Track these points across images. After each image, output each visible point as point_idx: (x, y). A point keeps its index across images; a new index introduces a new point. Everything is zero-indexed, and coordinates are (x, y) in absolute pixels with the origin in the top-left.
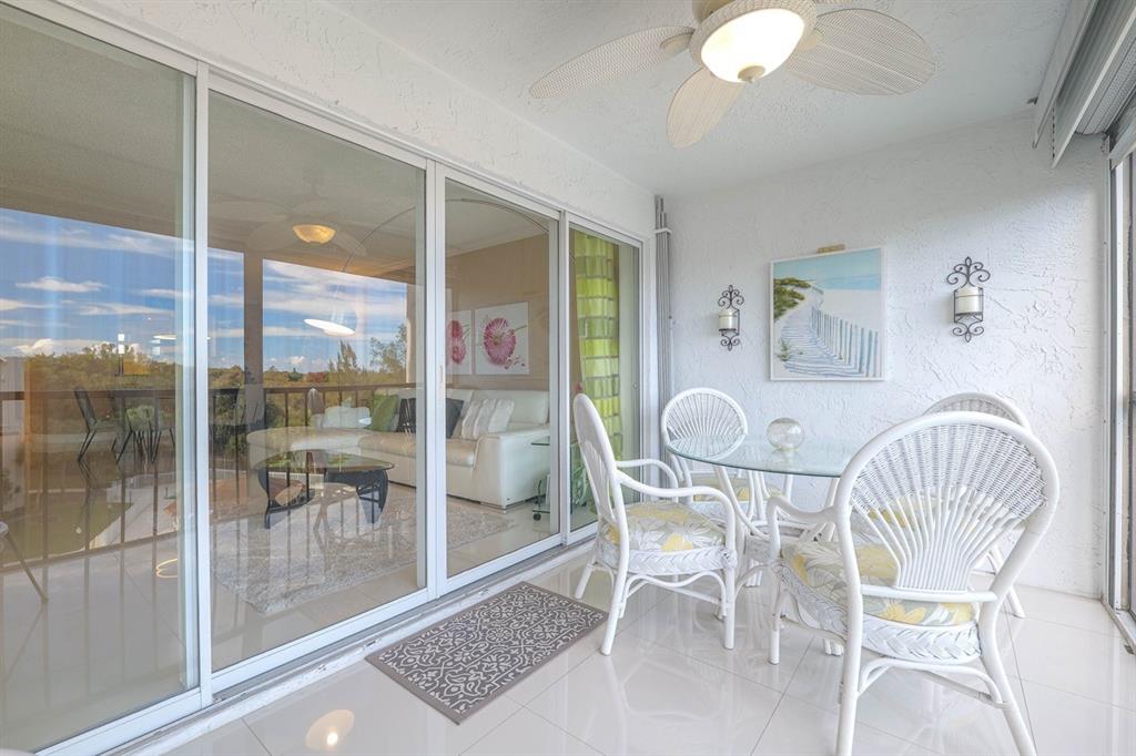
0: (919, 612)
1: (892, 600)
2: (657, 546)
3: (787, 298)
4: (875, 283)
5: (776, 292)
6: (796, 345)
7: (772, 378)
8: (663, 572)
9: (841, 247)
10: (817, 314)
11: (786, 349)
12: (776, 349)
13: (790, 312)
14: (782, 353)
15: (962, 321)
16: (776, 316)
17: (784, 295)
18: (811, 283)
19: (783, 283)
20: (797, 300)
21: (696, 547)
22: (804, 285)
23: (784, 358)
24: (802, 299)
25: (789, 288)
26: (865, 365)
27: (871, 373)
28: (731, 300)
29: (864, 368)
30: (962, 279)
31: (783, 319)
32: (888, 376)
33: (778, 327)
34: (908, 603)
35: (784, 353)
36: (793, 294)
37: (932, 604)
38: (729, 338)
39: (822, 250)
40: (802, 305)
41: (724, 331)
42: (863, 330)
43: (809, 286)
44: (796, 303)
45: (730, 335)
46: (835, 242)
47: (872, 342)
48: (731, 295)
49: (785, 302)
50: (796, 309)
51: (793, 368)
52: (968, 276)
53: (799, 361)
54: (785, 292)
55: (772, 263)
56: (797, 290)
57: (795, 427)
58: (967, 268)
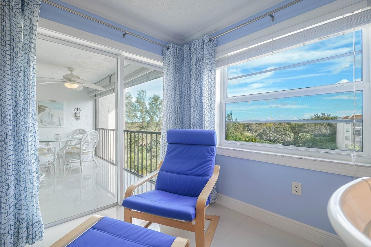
0: (88, 153)
1: (85, 152)
2: (44, 158)
3: (42, 109)
4: (62, 109)
5: (39, 108)
6: (43, 119)
8: (43, 162)
9: (55, 101)
10: (49, 114)
11: (41, 120)
12: (38, 120)
13: (42, 113)
15: (77, 117)
16: (39, 113)
19: (41, 106)
21: (50, 156)
22: (46, 107)
23: (41, 122)
24: (46, 110)
25: (42, 107)
26: (60, 124)
29: (60, 125)
30: (77, 111)
31: (41, 114)
32: (64, 126)
33: (40, 116)
34: (87, 152)
36: (44, 109)
37: (88, 152)
39: (50, 101)
40: (46, 111)
42: (60, 118)
43: (47, 108)
44: (44, 111)
46: (53, 100)
47: (62, 120)
49: (41, 110)
52: (77, 110)
53: (46, 123)
54: (41, 108)
55: (38, 101)
56: (45, 108)
57: (60, 135)
58: (77, 109)
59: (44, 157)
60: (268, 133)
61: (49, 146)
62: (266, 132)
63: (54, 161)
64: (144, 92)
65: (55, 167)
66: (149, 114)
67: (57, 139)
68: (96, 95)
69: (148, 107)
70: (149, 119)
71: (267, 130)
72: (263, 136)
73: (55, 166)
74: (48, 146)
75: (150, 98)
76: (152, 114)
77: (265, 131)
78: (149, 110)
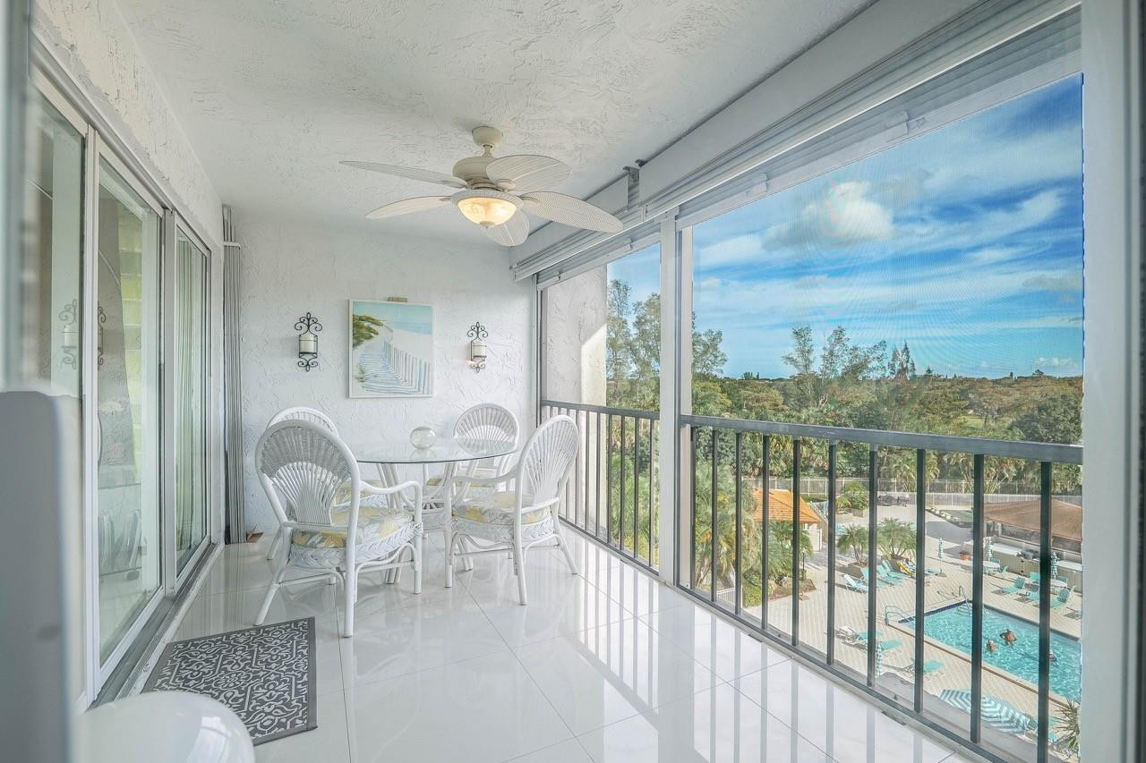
0: (541, 514)
1: (529, 512)
2: (377, 535)
3: (364, 331)
4: (429, 330)
5: (355, 325)
6: (371, 369)
7: (351, 396)
8: (377, 555)
9: (405, 300)
10: (388, 347)
11: (363, 372)
12: (354, 372)
13: (366, 343)
14: (358, 375)
15: (475, 359)
16: (354, 345)
17: (361, 330)
18: (384, 323)
19: (361, 319)
20: (372, 334)
21: (400, 527)
22: (378, 323)
23: (361, 380)
24: (377, 333)
25: (366, 324)
26: (422, 387)
27: (426, 391)
28: (309, 326)
31: (361, 348)
32: (435, 394)
33: (357, 354)
35: (361, 376)
36: (369, 329)
38: (307, 360)
39: (389, 300)
40: (376, 338)
41: (302, 353)
42: (420, 362)
43: (382, 325)
44: (371, 337)
45: (308, 357)
46: (400, 295)
47: (427, 368)
48: (308, 321)
49: (363, 335)
50: (371, 341)
51: (368, 388)
52: (478, 332)
53: (375, 382)
54: (362, 327)
55: (351, 301)
56: (373, 326)
57: (431, 432)
58: (477, 328)
59: (378, 531)
60: (1056, 420)
61: (396, 484)
62: (1049, 415)
63: (413, 547)
64: (621, 287)
65: (415, 572)
66: (634, 352)
67: (421, 448)
68: (538, 274)
69: (634, 331)
70: (634, 368)
71: (1055, 407)
72: (1036, 427)
73: (417, 569)
74: (390, 485)
75: (639, 304)
76: (642, 352)
77: (1046, 411)
78: (637, 340)
